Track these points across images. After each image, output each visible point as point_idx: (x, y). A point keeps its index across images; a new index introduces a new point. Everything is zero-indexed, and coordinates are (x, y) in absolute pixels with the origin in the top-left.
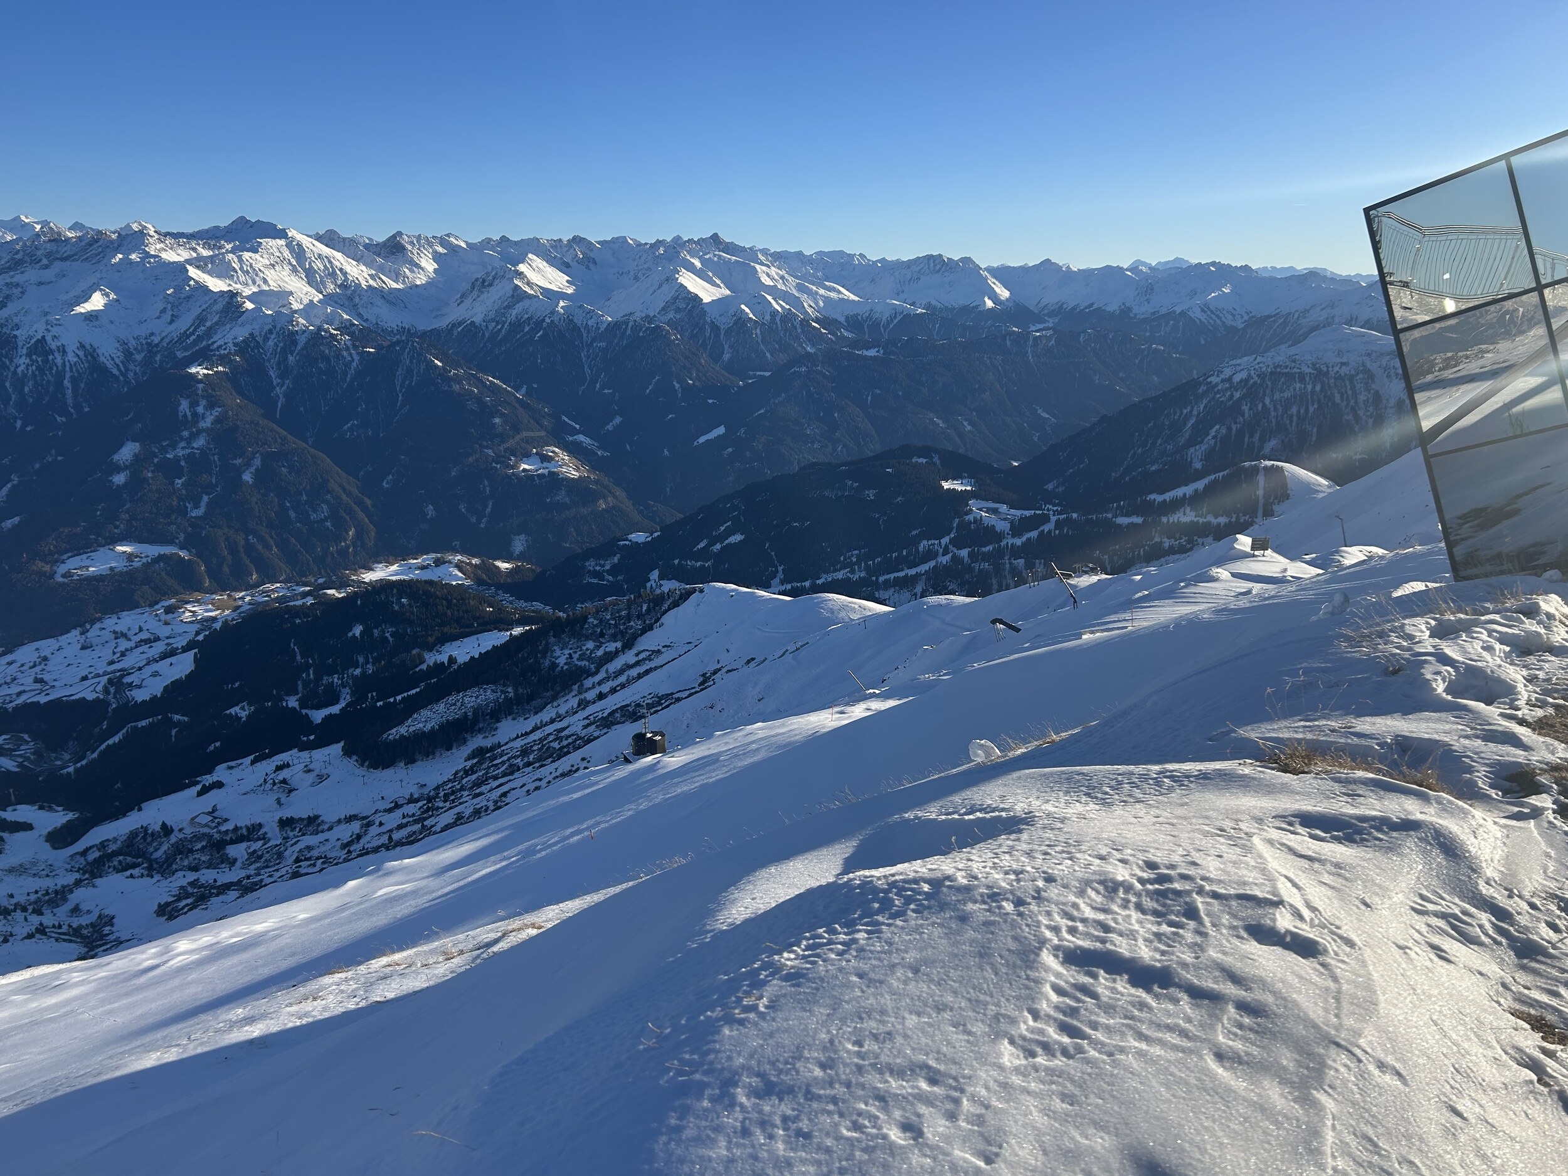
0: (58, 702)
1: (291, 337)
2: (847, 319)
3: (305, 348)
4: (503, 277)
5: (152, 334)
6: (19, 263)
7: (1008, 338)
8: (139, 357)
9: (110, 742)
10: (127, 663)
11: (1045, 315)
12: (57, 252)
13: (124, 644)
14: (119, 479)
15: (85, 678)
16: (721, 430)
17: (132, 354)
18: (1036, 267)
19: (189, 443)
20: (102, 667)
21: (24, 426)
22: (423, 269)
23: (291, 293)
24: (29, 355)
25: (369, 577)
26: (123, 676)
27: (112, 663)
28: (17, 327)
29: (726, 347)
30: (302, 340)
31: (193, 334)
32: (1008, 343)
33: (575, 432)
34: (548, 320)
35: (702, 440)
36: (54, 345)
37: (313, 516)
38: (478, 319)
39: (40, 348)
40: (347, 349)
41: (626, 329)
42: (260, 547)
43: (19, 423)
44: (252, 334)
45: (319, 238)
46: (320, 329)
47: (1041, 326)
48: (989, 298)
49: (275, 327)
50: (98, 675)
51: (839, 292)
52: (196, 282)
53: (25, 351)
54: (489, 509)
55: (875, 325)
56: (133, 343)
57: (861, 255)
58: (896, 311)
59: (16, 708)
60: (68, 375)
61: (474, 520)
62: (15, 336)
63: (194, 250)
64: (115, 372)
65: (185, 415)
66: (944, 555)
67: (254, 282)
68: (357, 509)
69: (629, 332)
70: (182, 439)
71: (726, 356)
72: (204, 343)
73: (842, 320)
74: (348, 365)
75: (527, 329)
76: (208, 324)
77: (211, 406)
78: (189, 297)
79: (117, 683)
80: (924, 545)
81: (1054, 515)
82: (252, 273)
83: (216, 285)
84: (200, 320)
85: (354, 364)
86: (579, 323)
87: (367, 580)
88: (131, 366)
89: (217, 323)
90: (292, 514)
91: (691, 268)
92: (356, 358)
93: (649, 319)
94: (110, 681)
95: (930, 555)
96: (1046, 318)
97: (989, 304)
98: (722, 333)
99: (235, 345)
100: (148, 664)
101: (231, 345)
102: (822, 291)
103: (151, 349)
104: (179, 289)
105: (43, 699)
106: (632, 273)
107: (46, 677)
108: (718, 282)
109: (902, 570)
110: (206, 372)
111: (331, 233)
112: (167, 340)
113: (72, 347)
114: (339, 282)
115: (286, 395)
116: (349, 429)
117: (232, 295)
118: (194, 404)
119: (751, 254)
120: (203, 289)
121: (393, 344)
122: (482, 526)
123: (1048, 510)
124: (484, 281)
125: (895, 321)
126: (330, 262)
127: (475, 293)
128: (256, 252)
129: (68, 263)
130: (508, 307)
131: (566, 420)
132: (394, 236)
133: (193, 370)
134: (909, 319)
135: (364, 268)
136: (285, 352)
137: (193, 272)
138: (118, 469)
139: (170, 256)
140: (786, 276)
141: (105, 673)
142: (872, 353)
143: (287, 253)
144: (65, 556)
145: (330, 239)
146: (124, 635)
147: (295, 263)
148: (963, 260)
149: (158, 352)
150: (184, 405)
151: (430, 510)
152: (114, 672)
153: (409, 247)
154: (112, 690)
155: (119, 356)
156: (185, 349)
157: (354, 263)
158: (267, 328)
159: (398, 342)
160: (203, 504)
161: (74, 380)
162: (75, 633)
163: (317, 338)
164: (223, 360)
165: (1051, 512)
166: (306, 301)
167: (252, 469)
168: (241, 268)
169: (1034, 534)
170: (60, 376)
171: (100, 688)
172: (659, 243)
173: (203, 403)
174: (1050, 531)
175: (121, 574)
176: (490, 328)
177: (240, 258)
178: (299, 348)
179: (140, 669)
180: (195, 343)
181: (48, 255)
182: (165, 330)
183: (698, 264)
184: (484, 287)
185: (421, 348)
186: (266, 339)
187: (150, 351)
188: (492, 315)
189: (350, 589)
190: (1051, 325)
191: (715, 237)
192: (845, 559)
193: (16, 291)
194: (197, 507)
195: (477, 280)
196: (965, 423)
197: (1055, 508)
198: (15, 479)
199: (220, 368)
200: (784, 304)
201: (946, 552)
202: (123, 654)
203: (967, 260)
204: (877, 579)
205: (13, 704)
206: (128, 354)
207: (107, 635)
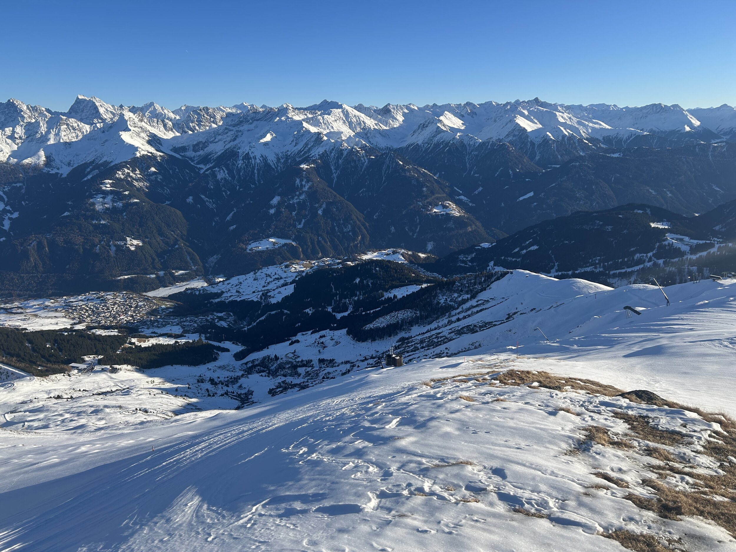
0: (243, 301)
1: (340, 152)
2: (604, 138)
3: (346, 157)
4: (433, 122)
5: (288, 151)
6: (241, 122)
7: (697, 147)
8: (282, 161)
9: (261, 319)
10: (269, 287)
11: (721, 135)
12: (255, 117)
13: (269, 279)
14: (272, 211)
15: (254, 292)
16: (532, 194)
17: (280, 159)
18: (718, 109)
19: (298, 197)
20: (260, 288)
21: (239, 189)
22: (398, 120)
23: (342, 132)
24: (243, 160)
25: (365, 257)
26: (267, 292)
27: (264, 287)
28: (239, 148)
29: (538, 153)
30: (345, 153)
31: (303, 151)
32: (697, 150)
33: (460, 195)
34: (451, 142)
35: (521, 199)
36: (252, 155)
37: (345, 230)
38: (420, 143)
39: (247, 157)
40: (363, 157)
41: (488, 145)
42: (323, 242)
43: (238, 187)
44: (325, 151)
45: (355, 108)
46: (352, 148)
47: (719, 141)
48: (688, 126)
49: (335, 147)
50: (259, 291)
51: (600, 125)
52: (306, 129)
53: (241, 158)
54: (418, 230)
55: (619, 141)
56: (280, 155)
57: (614, 105)
58: (632, 134)
59: (229, 302)
60: (256, 168)
61: (411, 234)
62: (238, 152)
63: (306, 115)
64: (273, 167)
65: (298, 185)
66: (648, 262)
67: (328, 128)
68: (363, 227)
69: (489, 147)
70: (296, 195)
71: (537, 158)
72: (307, 155)
73: (601, 139)
74: (363, 164)
75: (442, 146)
76: (309, 146)
77: (308, 182)
78: (302, 135)
79: (265, 295)
80: (637, 256)
81: (717, 244)
82: (327, 124)
83: (313, 130)
84: (306, 144)
85: (366, 164)
86: (466, 143)
87: (364, 259)
88: (279, 165)
89: (312, 146)
90: (337, 229)
91: (523, 115)
92: (367, 161)
93: (500, 140)
94: (263, 294)
95: (641, 261)
96: (722, 136)
97: (687, 129)
98: (536, 146)
99: (319, 155)
100: (277, 288)
101: (317, 155)
102: (591, 125)
103: (287, 157)
104: (299, 132)
105: (239, 299)
106: (493, 119)
107: (241, 290)
108: (536, 121)
109: (624, 269)
110: (307, 167)
111: (360, 105)
112: (293, 153)
113: (258, 156)
114: (362, 127)
115: (337, 177)
116: (362, 192)
117: (319, 134)
118: (301, 181)
119: (555, 107)
120: (308, 131)
121: (383, 155)
122: (415, 237)
123: (714, 241)
124: (424, 125)
125: (631, 139)
126: (359, 118)
127: (420, 130)
128: (329, 115)
129: (259, 122)
130: (434, 137)
131: (456, 189)
132: (386, 106)
133: (302, 166)
134: (639, 138)
135: (372, 120)
136: (338, 158)
137: (305, 124)
138: (272, 207)
139: (297, 118)
140: (572, 117)
141: (262, 291)
142: (616, 155)
143: (342, 115)
144: (251, 242)
145: (359, 108)
146: (269, 276)
147: (344, 119)
148: (673, 106)
149: (289, 159)
150: (298, 181)
151: (393, 229)
152: (265, 290)
153: (393, 110)
154: (263, 297)
155: (275, 160)
156: (300, 157)
157: (369, 118)
158: (331, 148)
159: (385, 153)
160: (302, 223)
161: (258, 170)
162: (252, 273)
163: (351, 152)
164: (314, 162)
165: (716, 242)
166: (348, 136)
167: (322, 209)
168: (323, 122)
169: (704, 254)
170: (253, 168)
171: (259, 297)
172: (508, 103)
173: (305, 180)
174: (714, 252)
175: (270, 250)
176: (425, 146)
177: (323, 118)
178: (344, 156)
179: (274, 290)
180: (304, 154)
181: (252, 119)
182: (293, 149)
183: (526, 113)
184: (424, 127)
185: (394, 156)
186: (331, 152)
187: (286, 158)
188: (426, 140)
189: (357, 262)
190: (725, 140)
191: (536, 100)
192: (592, 261)
193: (240, 134)
194: (300, 224)
195: (421, 124)
196: (668, 193)
197: (718, 240)
198: (235, 210)
199: (312, 165)
200: (570, 131)
201: (650, 260)
202: (268, 284)
203: (676, 106)
204: (609, 273)
205: (228, 300)
206: (278, 159)
207: (263, 275)
